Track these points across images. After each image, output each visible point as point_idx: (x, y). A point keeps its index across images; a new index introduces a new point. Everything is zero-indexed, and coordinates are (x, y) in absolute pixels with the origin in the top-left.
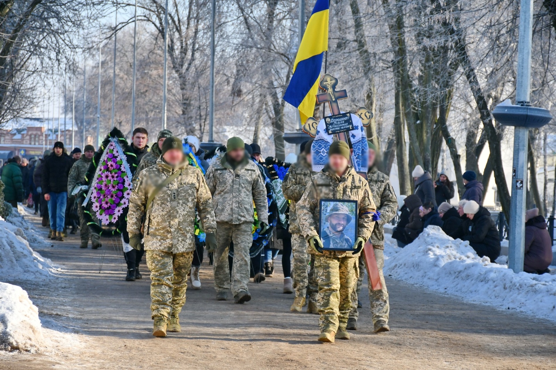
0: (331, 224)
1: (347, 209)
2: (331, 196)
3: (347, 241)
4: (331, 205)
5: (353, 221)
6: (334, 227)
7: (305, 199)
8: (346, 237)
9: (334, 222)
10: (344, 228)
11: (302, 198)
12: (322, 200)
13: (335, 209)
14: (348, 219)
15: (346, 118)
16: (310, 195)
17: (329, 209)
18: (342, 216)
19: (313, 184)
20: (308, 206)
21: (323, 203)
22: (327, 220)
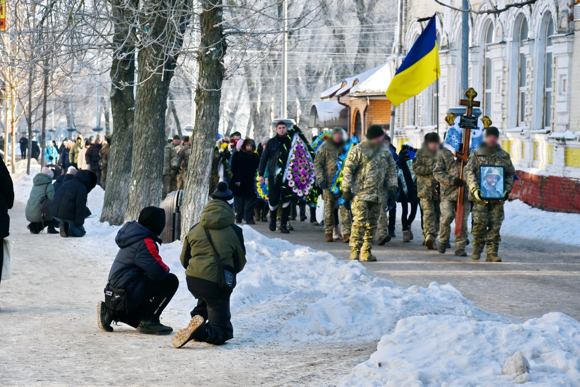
0: (488, 182)
1: (498, 172)
2: (487, 163)
3: (498, 192)
4: (487, 169)
5: (502, 179)
6: (489, 184)
7: (470, 165)
8: (497, 190)
9: (490, 180)
10: (496, 184)
11: (468, 164)
12: (481, 166)
13: (490, 171)
14: (498, 178)
15: (474, 120)
16: (474, 163)
17: (486, 172)
18: (494, 176)
19: (475, 155)
20: (472, 169)
21: (482, 168)
22: (484, 179)
